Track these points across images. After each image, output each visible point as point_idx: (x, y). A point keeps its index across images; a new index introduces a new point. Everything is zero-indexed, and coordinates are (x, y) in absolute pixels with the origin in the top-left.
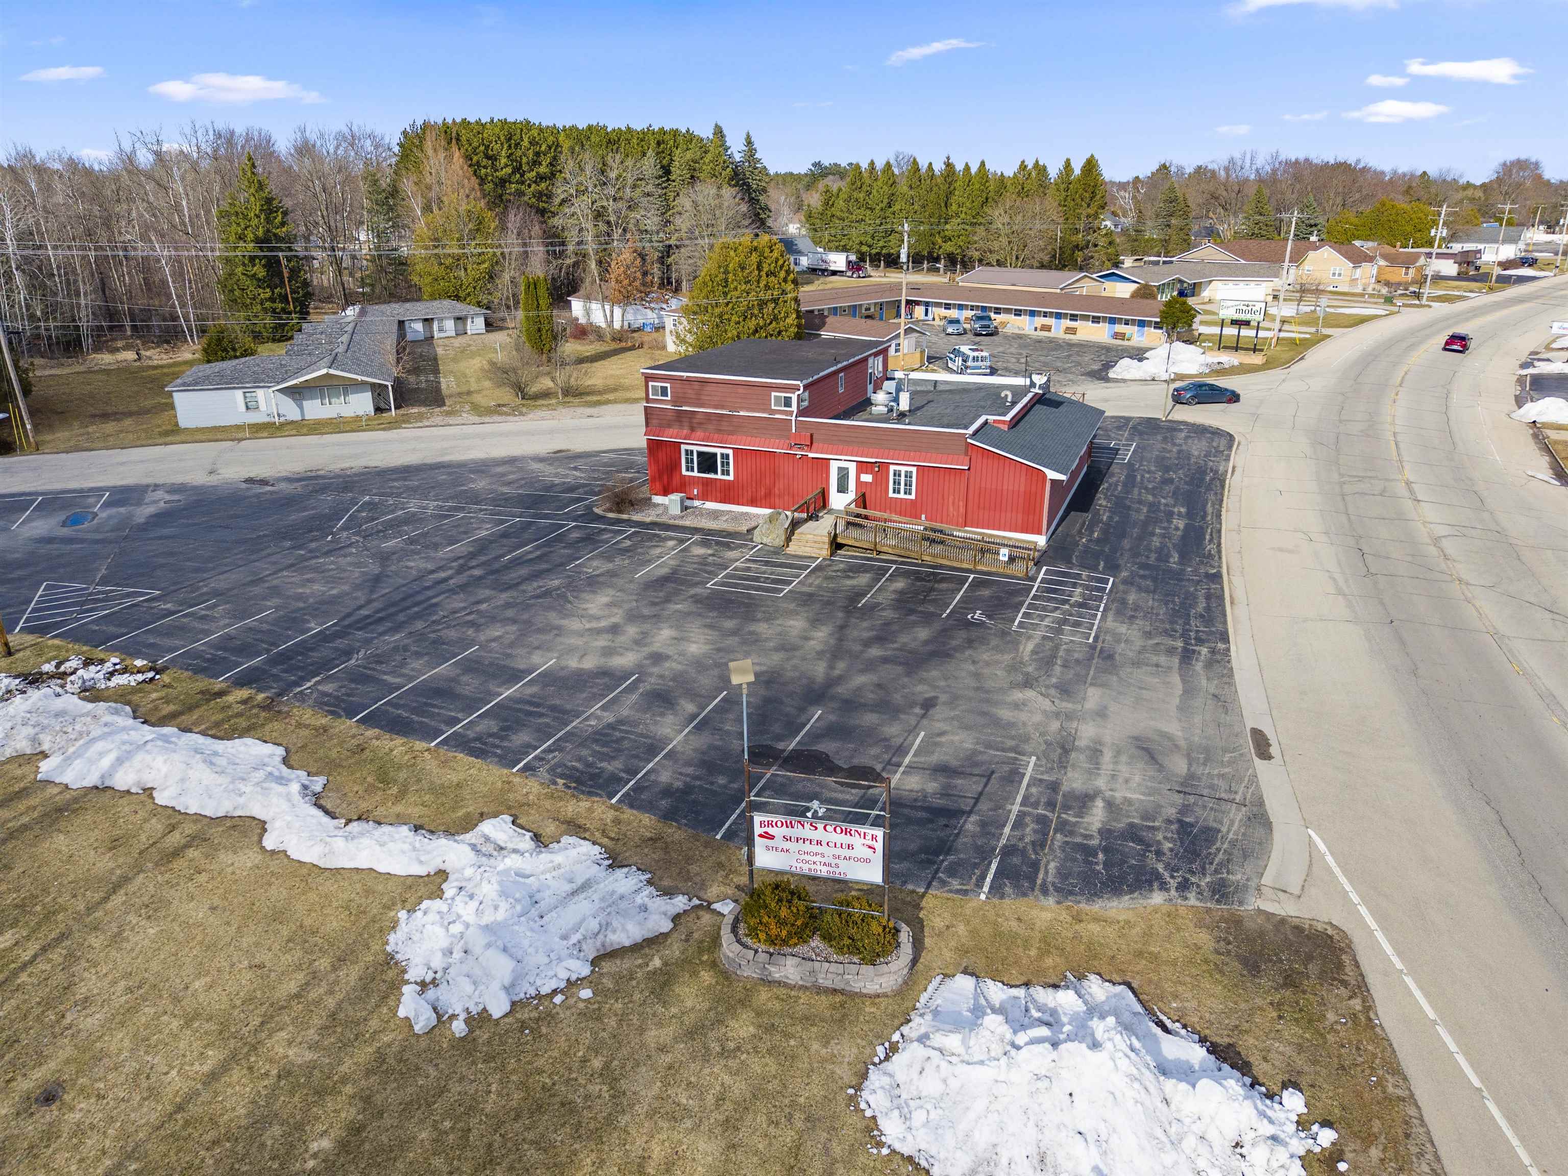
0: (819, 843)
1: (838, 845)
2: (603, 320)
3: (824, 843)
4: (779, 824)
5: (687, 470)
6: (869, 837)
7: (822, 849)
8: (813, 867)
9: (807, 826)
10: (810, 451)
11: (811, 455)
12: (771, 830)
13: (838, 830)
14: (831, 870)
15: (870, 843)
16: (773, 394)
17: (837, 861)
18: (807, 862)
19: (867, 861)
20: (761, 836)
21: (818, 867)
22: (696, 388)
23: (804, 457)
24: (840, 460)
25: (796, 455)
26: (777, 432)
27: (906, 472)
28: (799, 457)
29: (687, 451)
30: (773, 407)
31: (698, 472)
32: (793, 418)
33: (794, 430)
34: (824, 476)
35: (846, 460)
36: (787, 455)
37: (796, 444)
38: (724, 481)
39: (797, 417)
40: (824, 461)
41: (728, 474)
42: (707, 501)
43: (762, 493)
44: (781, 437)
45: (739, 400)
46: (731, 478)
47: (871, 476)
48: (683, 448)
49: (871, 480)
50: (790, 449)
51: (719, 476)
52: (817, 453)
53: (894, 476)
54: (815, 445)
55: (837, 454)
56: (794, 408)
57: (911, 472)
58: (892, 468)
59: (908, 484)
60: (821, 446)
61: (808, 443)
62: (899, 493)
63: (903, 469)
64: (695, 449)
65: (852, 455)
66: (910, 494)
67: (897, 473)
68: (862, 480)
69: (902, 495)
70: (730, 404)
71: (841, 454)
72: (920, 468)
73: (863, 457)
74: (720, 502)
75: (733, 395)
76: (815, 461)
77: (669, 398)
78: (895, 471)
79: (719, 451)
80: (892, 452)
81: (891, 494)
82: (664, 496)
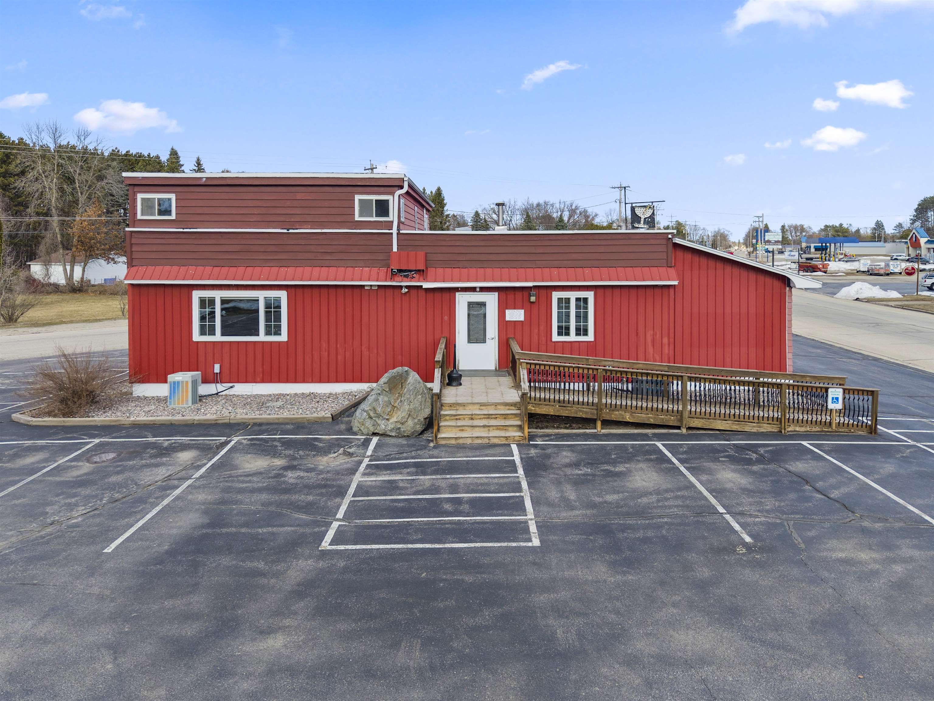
5: (203, 332)
10: (426, 280)
11: (426, 285)
16: (357, 197)
22: (224, 196)
23: (413, 292)
24: (473, 289)
25: (401, 287)
26: (367, 256)
27: (578, 300)
28: (405, 290)
29: (203, 302)
30: (357, 218)
31: (223, 334)
32: (394, 231)
33: (395, 249)
34: (446, 318)
35: (483, 289)
36: (382, 291)
37: (400, 271)
38: (271, 343)
39: (399, 229)
40: (446, 296)
41: (278, 332)
42: (238, 382)
43: (340, 358)
44: (371, 263)
45: (298, 211)
46: (284, 337)
47: (522, 311)
48: (196, 295)
49: (522, 318)
50: (391, 279)
51: (262, 337)
52: (435, 281)
53: (559, 307)
54: (431, 272)
55: (468, 281)
56: (393, 216)
57: (586, 300)
58: (556, 295)
59: (582, 317)
60: (440, 271)
61: (421, 267)
62: (568, 334)
63: (573, 295)
64: (218, 295)
65: (494, 280)
66: (586, 333)
67: (564, 303)
68: (507, 319)
69: (573, 337)
70: (282, 219)
71: (477, 281)
72: (600, 292)
73: (510, 281)
74: (263, 381)
75: (288, 203)
76: (430, 295)
77: (173, 217)
78: (560, 300)
79: (261, 295)
80: (555, 272)
81: (555, 337)
82: (157, 381)
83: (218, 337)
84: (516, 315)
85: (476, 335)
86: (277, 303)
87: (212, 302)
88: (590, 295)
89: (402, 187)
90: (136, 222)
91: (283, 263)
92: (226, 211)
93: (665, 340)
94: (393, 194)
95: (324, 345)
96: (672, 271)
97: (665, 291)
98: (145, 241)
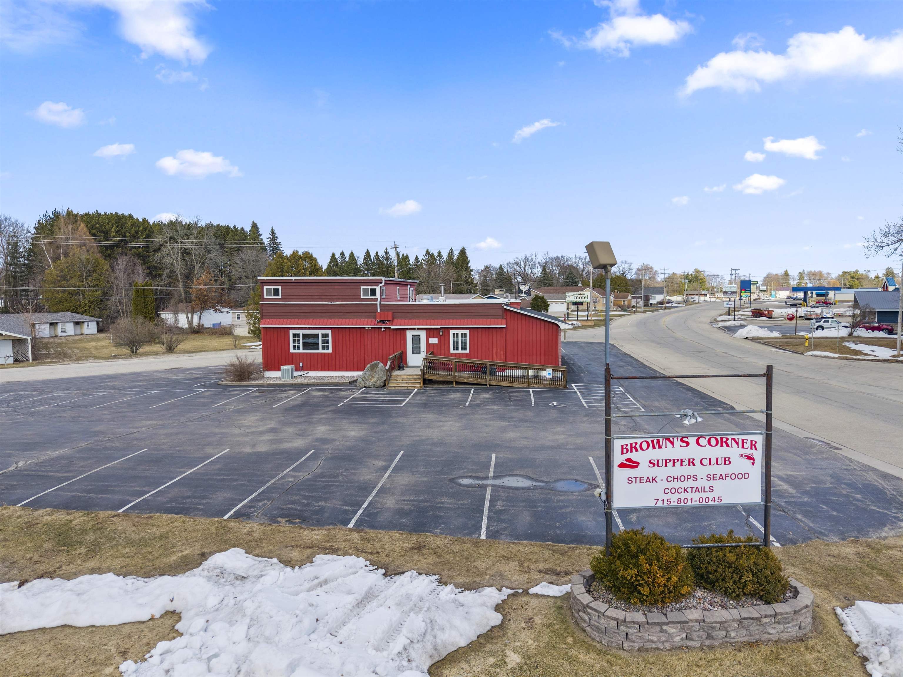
0: (691, 462)
1: (713, 461)
2: (186, 322)
3: (697, 462)
4: (644, 446)
5: (294, 348)
6: (747, 445)
7: (697, 470)
8: (683, 496)
9: (677, 443)
10: (392, 325)
11: (392, 327)
12: (634, 456)
13: (713, 441)
14: (704, 495)
15: (748, 452)
16: (362, 287)
17: (711, 483)
18: (677, 491)
19: (745, 476)
20: (622, 465)
21: (689, 496)
22: (303, 287)
23: (387, 330)
24: (414, 329)
25: (381, 328)
26: (366, 314)
27: (462, 334)
28: (383, 330)
29: (294, 335)
30: (362, 297)
31: (303, 349)
32: (378, 303)
33: (379, 311)
34: (402, 342)
35: (418, 329)
36: (373, 330)
37: (381, 321)
38: (325, 353)
39: (380, 301)
40: (402, 332)
41: (327, 348)
42: (310, 371)
43: (355, 360)
44: (368, 317)
45: (336, 294)
46: (330, 351)
47: (437, 339)
48: (291, 332)
49: (437, 342)
50: (377, 325)
51: (321, 351)
52: (397, 325)
53: (454, 337)
54: (395, 321)
55: (411, 325)
56: (378, 296)
57: (466, 334)
58: (452, 332)
59: (464, 342)
60: (399, 320)
61: (390, 319)
62: (457, 349)
63: (460, 332)
64: (301, 332)
65: (423, 325)
66: (466, 349)
67: (456, 335)
68: (430, 342)
69: (460, 351)
70: (329, 297)
71: (415, 325)
72: (472, 330)
73: (430, 325)
74: (321, 370)
75: (331, 290)
76: (395, 332)
77: (280, 297)
78: (454, 334)
79: (320, 332)
80: (451, 321)
81: (452, 351)
82: (275, 370)
83: (301, 351)
84: (434, 341)
85: (416, 350)
86: (327, 335)
87: (298, 335)
88: (467, 332)
89: (382, 283)
90: (264, 299)
91: (330, 318)
92: (304, 294)
93: (502, 352)
94: (378, 286)
95: (348, 354)
96: (504, 321)
97: (501, 330)
98: (270, 308)
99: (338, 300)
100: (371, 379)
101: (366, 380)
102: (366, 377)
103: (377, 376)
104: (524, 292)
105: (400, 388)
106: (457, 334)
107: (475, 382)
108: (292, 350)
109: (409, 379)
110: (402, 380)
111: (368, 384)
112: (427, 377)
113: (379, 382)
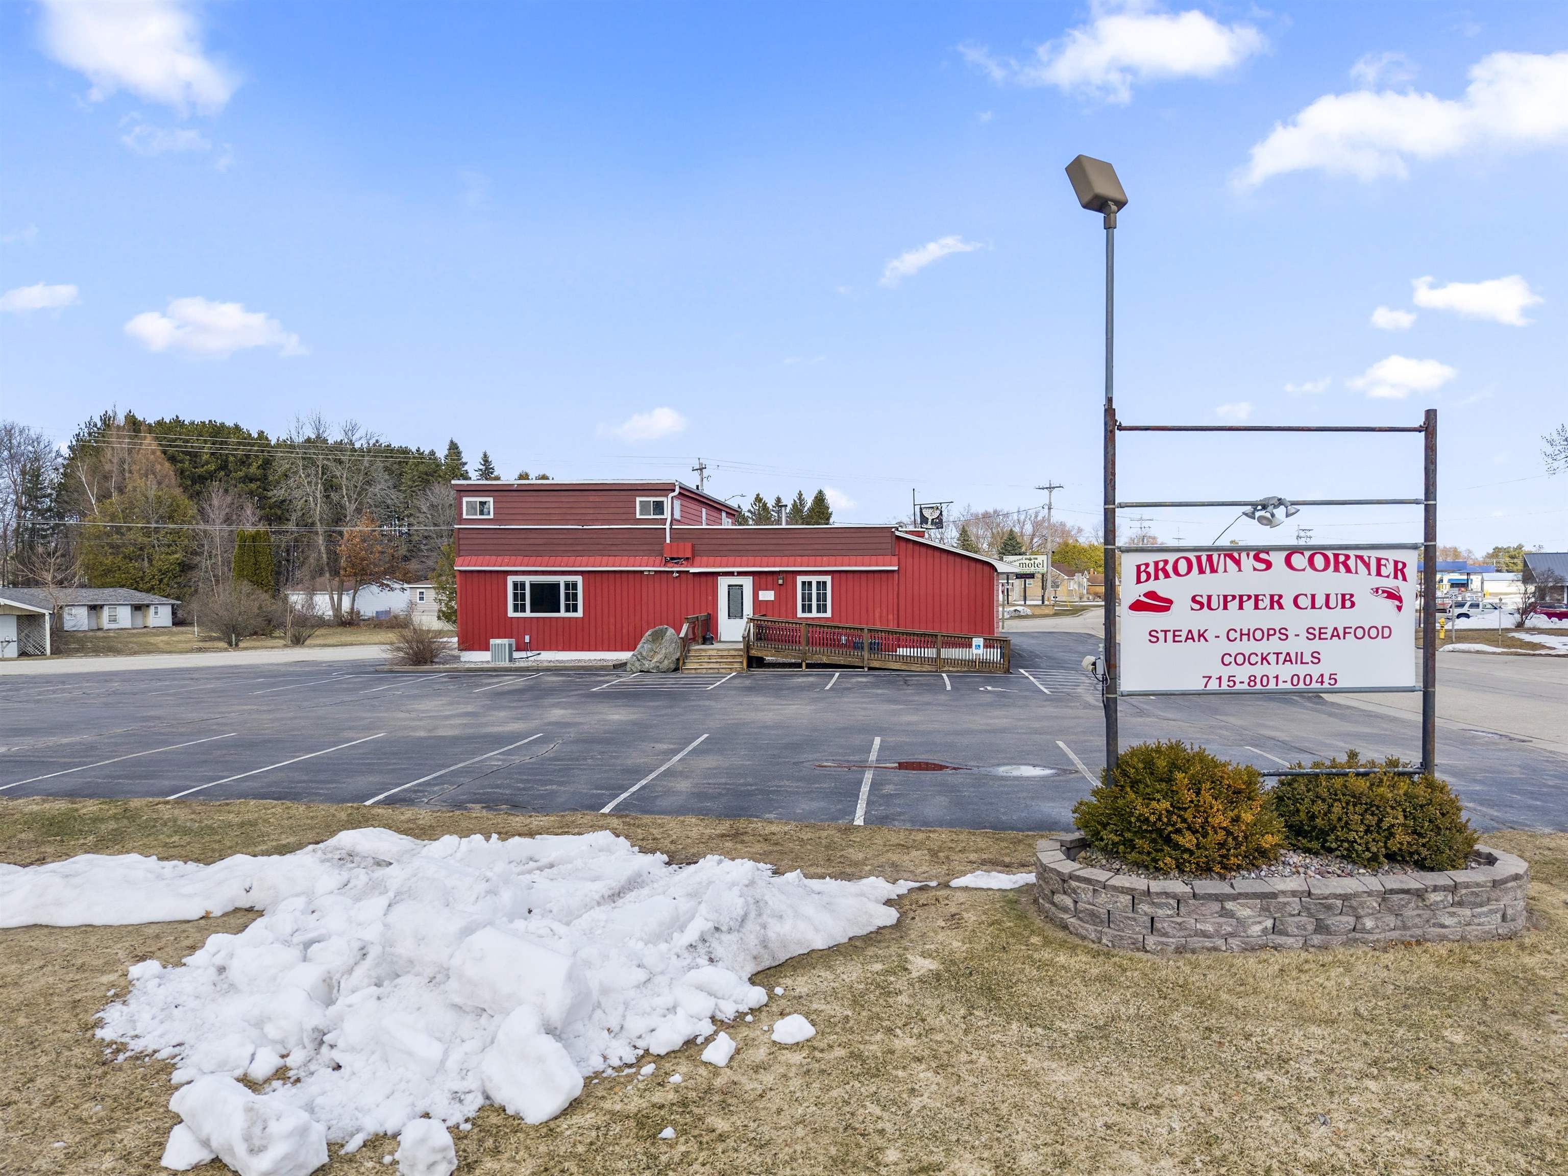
0: (1276, 602)
1: (1320, 601)
2: (329, 606)
3: (1287, 602)
4: (1183, 567)
5: (516, 610)
6: (1388, 570)
7: (1287, 617)
8: (1259, 670)
9: (1248, 562)
10: (692, 566)
11: (692, 570)
12: (1162, 587)
13: (1319, 561)
14: (1301, 670)
15: (1389, 583)
16: (638, 499)
17: (1316, 645)
18: (1247, 659)
19: (1383, 632)
20: (1137, 606)
21: (1271, 670)
22: (532, 499)
23: (683, 575)
24: (731, 574)
25: (673, 572)
26: (645, 547)
27: (818, 583)
28: (675, 575)
29: (515, 585)
30: (638, 516)
31: (532, 612)
32: (667, 526)
33: (668, 541)
34: (710, 598)
35: (740, 574)
36: (659, 575)
37: (672, 559)
38: (570, 618)
39: (671, 524)
40: (710, 579)
41: (575, 610)
42: (544, 650)
43: (625, 631)
44: (650, 553)
45: (591, 511)
46: (580, 614)
47: (772, 593)
48: (511, 580)
49: (772, 598)
50: (665, 565)
51: (563, 614)
52: (700, 566)
53: (803, 589)
54: (698, 559)
55: (727, 566)
56: (667, 515)
57: (825, 583)
58: (800, 579)
59: (822, 598)
60: (705, 559)
61: (689, 555)
62: (810, 611)
63: (814, 579)
64: (528, 580)
65: (747, 566)
66: (825, 611)
67: (807, 585)
68: (760, 598)
69: (814, 614)
70: (579, 517)
71: (734, 566)
72: (837, 576)
73: (760, 566)
74: (563, 650)
75: (583, 505)
76: (697, 579)
77: (491, 516)
78: (804, 583)
79: (562, 580)
80: (799, 559)
81: (800, 614)
82: (480, 649)
83: (528, 614)
84: (767, 595)
85: (735, 612)
86: (575, 586)
87: (523, 585)
88: (828, 579)
89: (674, 491)
90: (462, 521)
91: (578, 553)
92: (533, 511)
93: (891, 617)
94: (667, 496)
95: (612, 620)
96: (895, 559)
97: (890, 575)
98: (473, 536)
99: (594, 521)
100: (652, 657)
101: (644, 658)
102: (644, 654)
103: (664, 651)
104: (930, 521)
105: (704, 671)
106: (810, 583)
107: (842, 663)
108: (511, 613)
109: (722, 657)
110: (710, 657)
111: (647, 665)
112: (754, 653)
113: (666, 662)
